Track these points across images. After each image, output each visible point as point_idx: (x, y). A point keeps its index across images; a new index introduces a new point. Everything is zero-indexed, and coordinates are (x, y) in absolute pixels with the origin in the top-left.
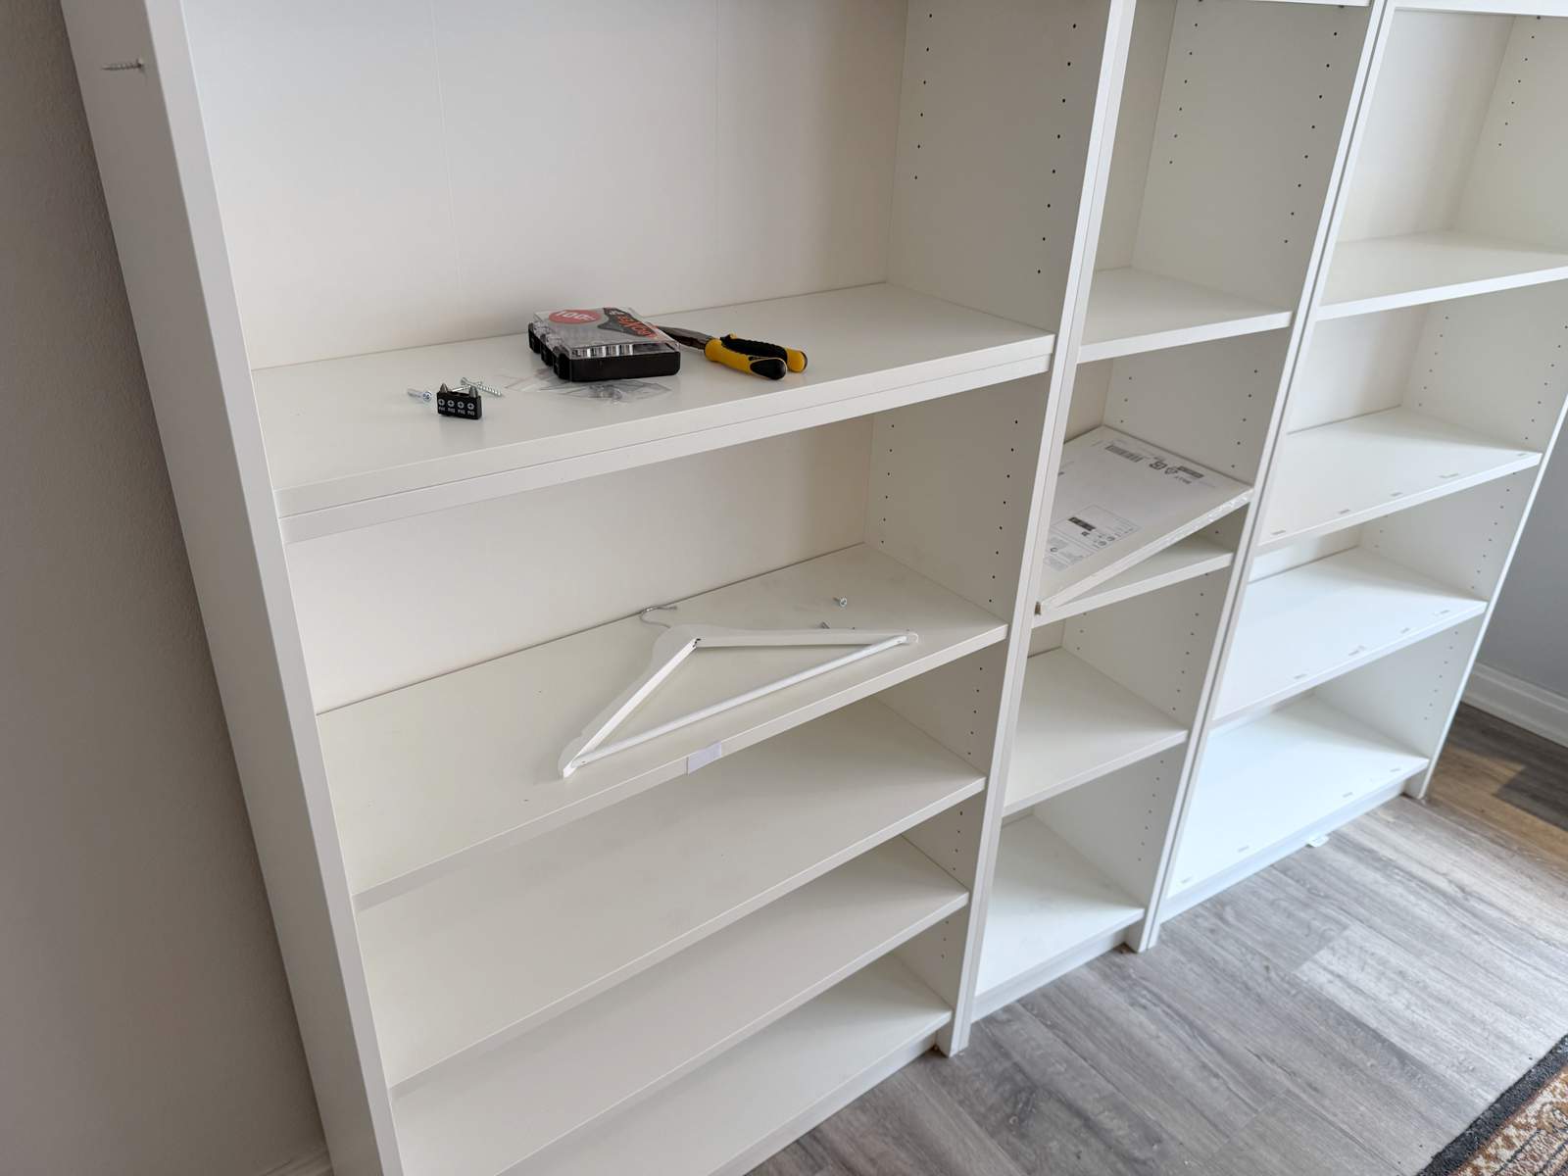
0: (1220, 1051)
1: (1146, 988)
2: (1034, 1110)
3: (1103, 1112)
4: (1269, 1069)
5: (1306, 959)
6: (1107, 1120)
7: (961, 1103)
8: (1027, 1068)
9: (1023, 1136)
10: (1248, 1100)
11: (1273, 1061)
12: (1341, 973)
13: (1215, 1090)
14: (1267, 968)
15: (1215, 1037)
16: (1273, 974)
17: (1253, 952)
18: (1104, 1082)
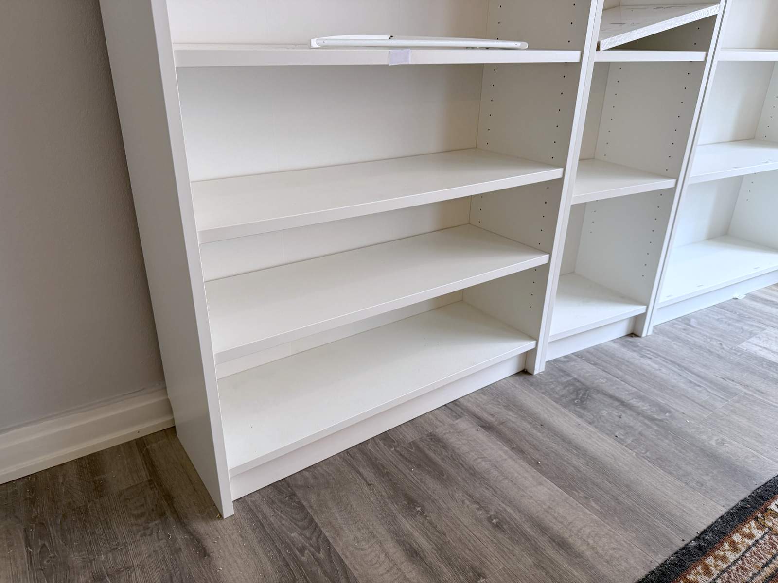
0: (699, 376)
1: (648, 351)
2: (589, 398)
3: (632, 399)
4: (731, 384)
5: (744, 341)
6: (634, 402)
7: (543, 393)
8: (582, 380)
9: (584, 408)
10: (722, 397)
11: (733, 381)
12: (766, 347)
13: (700, 392)
14: (721, 344)
15: (696, 371)
16: (724, 346)
17: (711, 339)
18: (630, 387)
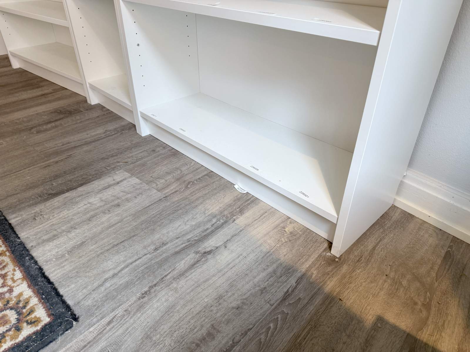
0: (76, 147)
2: (61, 114)
3: (55, 124)
6: (52, 125)
7: (68, 104)
9: (51, 113)
12: (120, 184)
14: (126, 162)
15: (84, 146)
16: (122, 163)
18: (68, 124)
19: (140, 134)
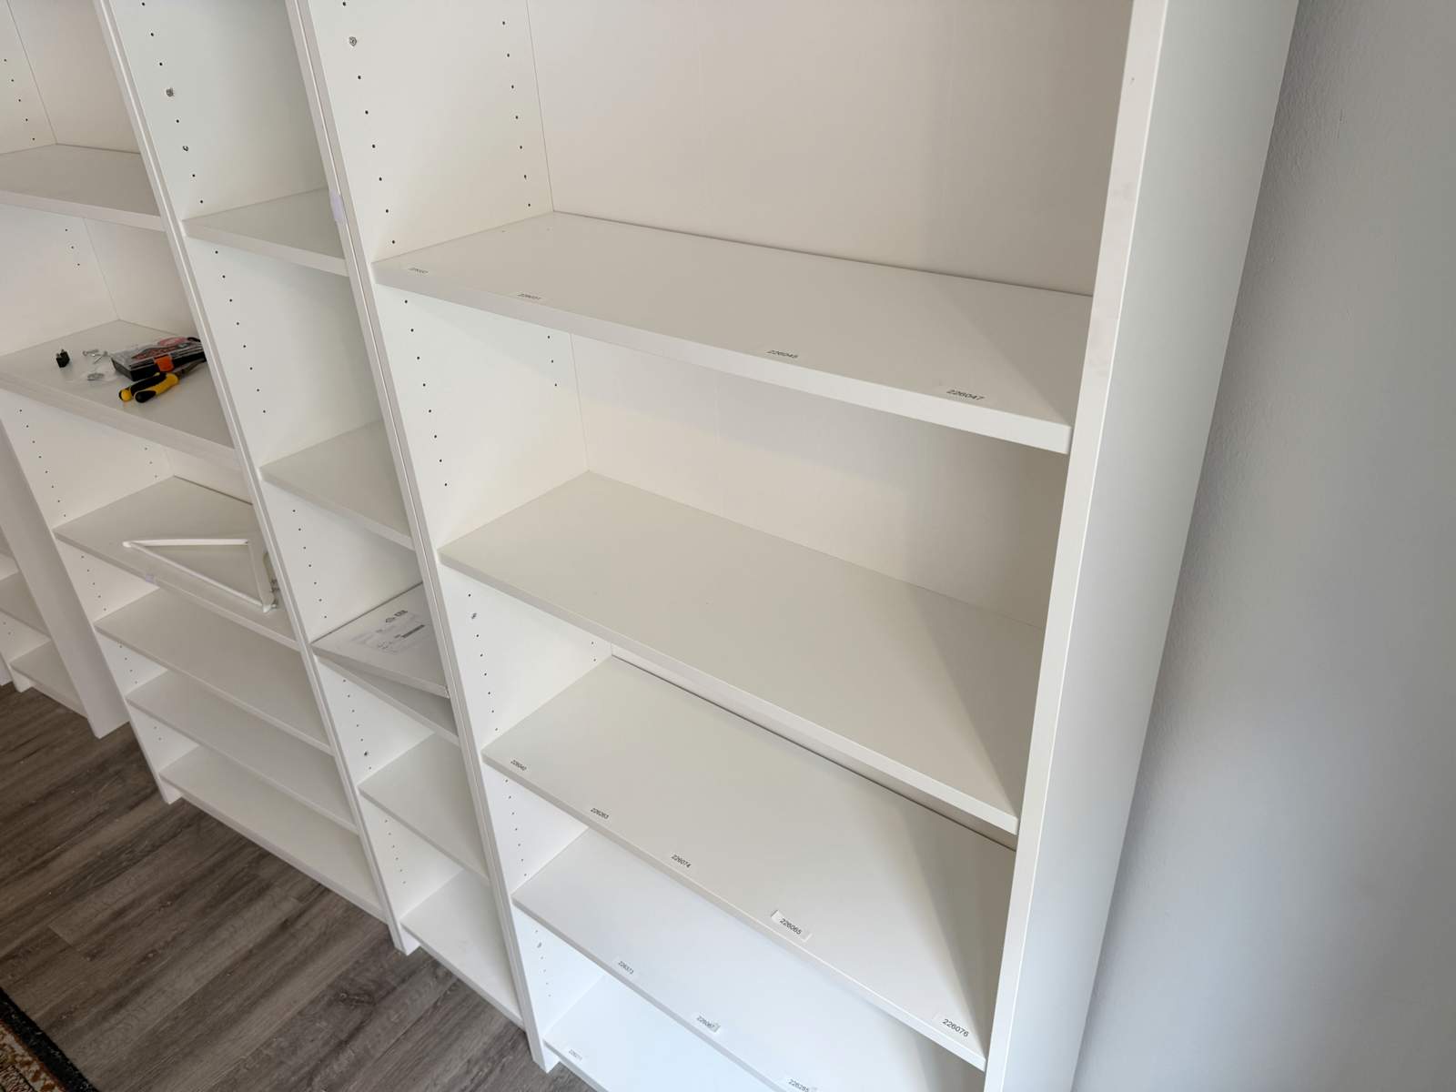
3: (354, 1052)
7: (357, 962)
8: (392, 997)
9: (330, 1004)
19: (542, 1067)
